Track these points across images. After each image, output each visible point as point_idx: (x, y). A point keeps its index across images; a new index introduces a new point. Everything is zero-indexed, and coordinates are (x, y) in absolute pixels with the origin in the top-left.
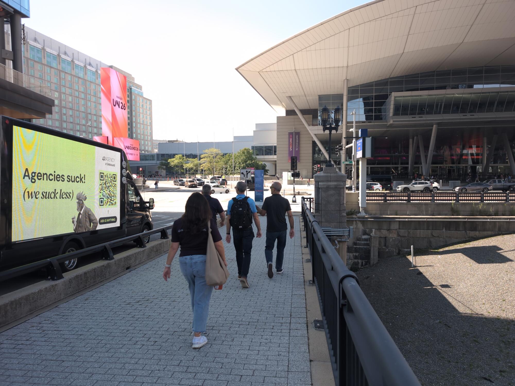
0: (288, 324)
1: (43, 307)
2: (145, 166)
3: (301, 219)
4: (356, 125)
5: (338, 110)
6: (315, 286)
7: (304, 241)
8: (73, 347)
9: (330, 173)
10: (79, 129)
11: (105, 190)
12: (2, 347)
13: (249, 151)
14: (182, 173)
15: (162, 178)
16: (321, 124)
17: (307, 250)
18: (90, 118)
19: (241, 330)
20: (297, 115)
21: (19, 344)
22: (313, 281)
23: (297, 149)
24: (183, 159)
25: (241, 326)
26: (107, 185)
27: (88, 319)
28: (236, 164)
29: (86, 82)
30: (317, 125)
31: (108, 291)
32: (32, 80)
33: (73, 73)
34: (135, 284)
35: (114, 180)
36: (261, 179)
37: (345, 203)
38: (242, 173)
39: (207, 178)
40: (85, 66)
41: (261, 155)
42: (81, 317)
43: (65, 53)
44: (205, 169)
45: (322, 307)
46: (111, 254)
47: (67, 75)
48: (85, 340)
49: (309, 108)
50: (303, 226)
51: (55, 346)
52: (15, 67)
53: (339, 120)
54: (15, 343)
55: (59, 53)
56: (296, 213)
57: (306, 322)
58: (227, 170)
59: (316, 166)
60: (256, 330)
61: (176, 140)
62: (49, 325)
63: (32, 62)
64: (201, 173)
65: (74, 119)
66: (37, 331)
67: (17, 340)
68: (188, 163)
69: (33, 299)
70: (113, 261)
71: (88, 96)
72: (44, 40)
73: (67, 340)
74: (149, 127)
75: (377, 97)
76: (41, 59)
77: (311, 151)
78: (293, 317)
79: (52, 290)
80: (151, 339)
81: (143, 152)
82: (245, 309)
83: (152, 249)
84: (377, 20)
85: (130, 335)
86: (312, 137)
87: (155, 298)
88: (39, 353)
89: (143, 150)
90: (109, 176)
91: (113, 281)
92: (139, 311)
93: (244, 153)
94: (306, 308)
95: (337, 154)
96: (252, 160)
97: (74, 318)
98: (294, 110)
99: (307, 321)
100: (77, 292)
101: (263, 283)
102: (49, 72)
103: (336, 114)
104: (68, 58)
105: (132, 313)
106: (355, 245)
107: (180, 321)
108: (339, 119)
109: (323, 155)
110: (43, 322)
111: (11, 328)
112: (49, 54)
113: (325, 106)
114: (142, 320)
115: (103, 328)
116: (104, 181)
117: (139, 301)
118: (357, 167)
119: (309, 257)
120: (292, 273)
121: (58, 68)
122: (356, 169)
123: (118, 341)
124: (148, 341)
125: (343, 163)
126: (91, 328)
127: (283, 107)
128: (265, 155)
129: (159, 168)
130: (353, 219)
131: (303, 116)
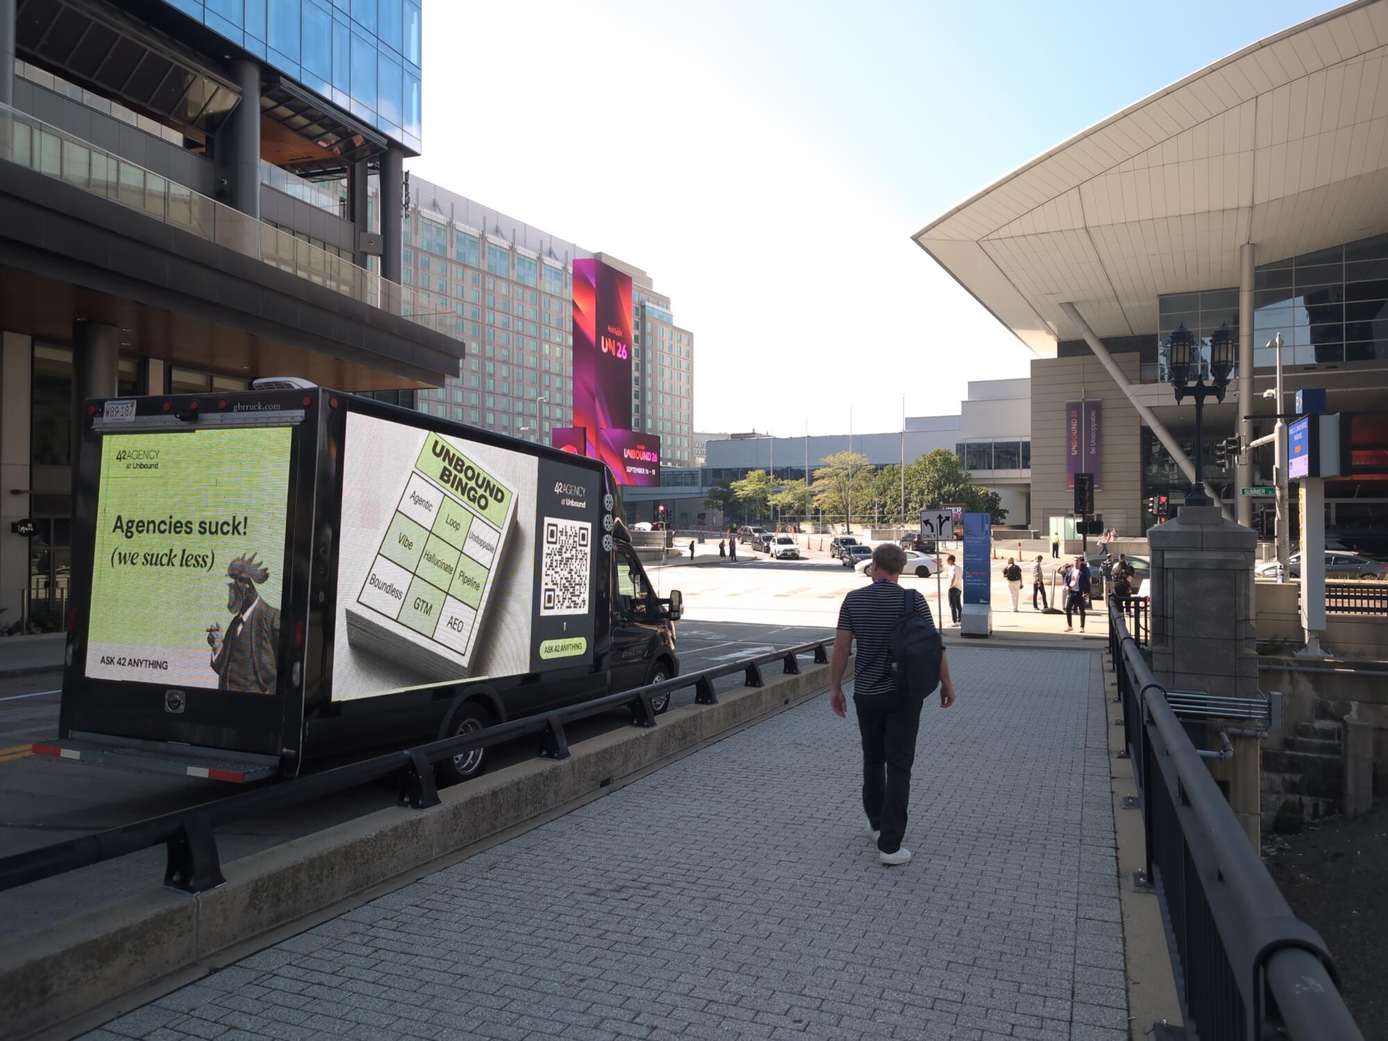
0: (1063, 1027)
1: (386, 878)
2: (674, 499)
3: (1108, 662)
4: (1284, 377)
5: (1226, 337)
6: (1156, 894)
7: (1118, 738)
8: (439, 1011)
9: (1201, 525)
10: (521, 410)
11: (558, 569)
12: (273, 987)
13: (950, 459)
14: (765, 518)
15: (714, 531)
16: (1170, 378)
17: (1127, 768)
18: (547, 384)
19: (908, 1025)
20: (1094, 354)
21: (313, 984)
22: (1150, 876)
23: (1093, 451)
24: (767, 482)
25: (910, 1011)
26: (564, 556)
27: (487, 929)
28: (910, 493)
29: (540, 295)
30: (1156, 381)
31: (547, 848)
32: (423, 299)
33: (513, 276)
34: (617, 833)
35: (582, 542)
36: (983, 538)
37: (1252, 615)
38: (927, 522)
39: (829, 533)
40: (540, 259)
41: (984, 468)
42: (470, 920)
43: (497, 232)
44: (825, 507)
45: (1182, 982)
46: (563, 743)
47: (499, 282)
48: (471, 993)
49: (1128, 333)
50: (1113, 684)
51: (396, 1002)
52: (385, 273)
53: (1229, 364)
54: (305, 978)
55: (483, 232)
56: (1092, 642)
57: (1127, 1024)
58: (886, 509)
59: (1153, 502)
60: (955, 1030)
61: (751, 432)
62: (392, 935)
63: (425, 257)
64: (814, 518)
65: (511, 385)
66: (360, 947)
67: (312, 970)
68: (781, 492)
69: (362, 856)
70: (567, 761)
71: (545, 330)
72: (452, 205)
73: (426, 986)
74: (685, 402)
75: (1353, 291)
76: (444, 248)
77: (1137, 457)
78: (1082, 1002)
79: (410, 835)
80: (642, 1016)
81: (669, 464)
82: (924, 952)
83: (669, 733)
84: (1348, 62)
85: (586, 995)
86: (1141, 416)
87: (667, 882)
88: (353, 1019)
89: (670, 460)
90: (569, 533)
91: (563, 818)
92: (620, 918)
93: (933, 462)
94: (1125, 971)
95: (1223, 465)
96: (956, 484)
97: (453, 919)
98: (1084, 341)
99: (1130, 1021)
100: (473, 843)
101: (984, 868)
102: (460, 276)
103: (1217, 347)
104: (503, 241)
105: (599, 925)
106: (1290, 750)
107: (729, 967)
108: (1227, 361)
109: (1175, 467)
110: (381, 922)
111: (305, 931)
112: (463, 236)
113: (1181, 327)
114: (625, 949)
115: (520, 961)
116: (558, 546)
117: (624, 887)
118: (1290, 505)
119: (1132, 790)
120: (1078, 841)
121: (481, 268)
122: (1287, 511)
123: (552, 1011)
124: (632, 1021)
125: (1243, 493)
126: (491, 958)
127: (1049, 334)
128: (997, 467)
129: (707, 504)
130: (1282, 665)
131: (1111, 357)
